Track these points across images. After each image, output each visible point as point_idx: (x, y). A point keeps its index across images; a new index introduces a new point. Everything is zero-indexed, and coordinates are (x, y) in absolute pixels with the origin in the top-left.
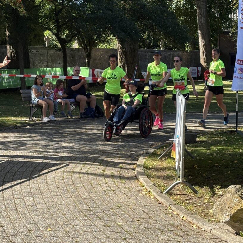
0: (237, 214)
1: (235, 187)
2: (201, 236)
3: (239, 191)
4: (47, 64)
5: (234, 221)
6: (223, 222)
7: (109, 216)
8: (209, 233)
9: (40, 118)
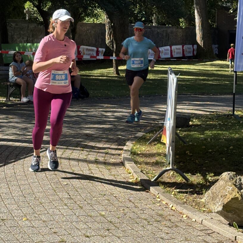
0: (230, 203)
1: (229, 174)
2: (191, 227)
3: (233, 179)
4: (27, 39)
5: (227, 211)
6: (215, 213)
7: (91, 206)
8: (200, 223)
9: (19, 98)
